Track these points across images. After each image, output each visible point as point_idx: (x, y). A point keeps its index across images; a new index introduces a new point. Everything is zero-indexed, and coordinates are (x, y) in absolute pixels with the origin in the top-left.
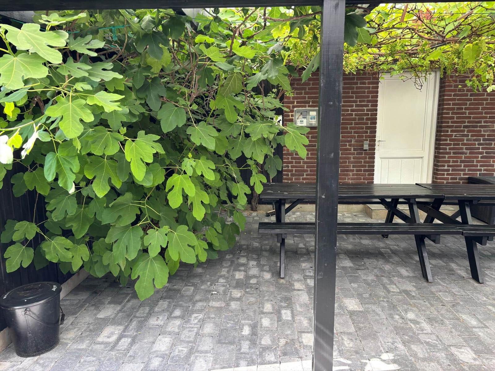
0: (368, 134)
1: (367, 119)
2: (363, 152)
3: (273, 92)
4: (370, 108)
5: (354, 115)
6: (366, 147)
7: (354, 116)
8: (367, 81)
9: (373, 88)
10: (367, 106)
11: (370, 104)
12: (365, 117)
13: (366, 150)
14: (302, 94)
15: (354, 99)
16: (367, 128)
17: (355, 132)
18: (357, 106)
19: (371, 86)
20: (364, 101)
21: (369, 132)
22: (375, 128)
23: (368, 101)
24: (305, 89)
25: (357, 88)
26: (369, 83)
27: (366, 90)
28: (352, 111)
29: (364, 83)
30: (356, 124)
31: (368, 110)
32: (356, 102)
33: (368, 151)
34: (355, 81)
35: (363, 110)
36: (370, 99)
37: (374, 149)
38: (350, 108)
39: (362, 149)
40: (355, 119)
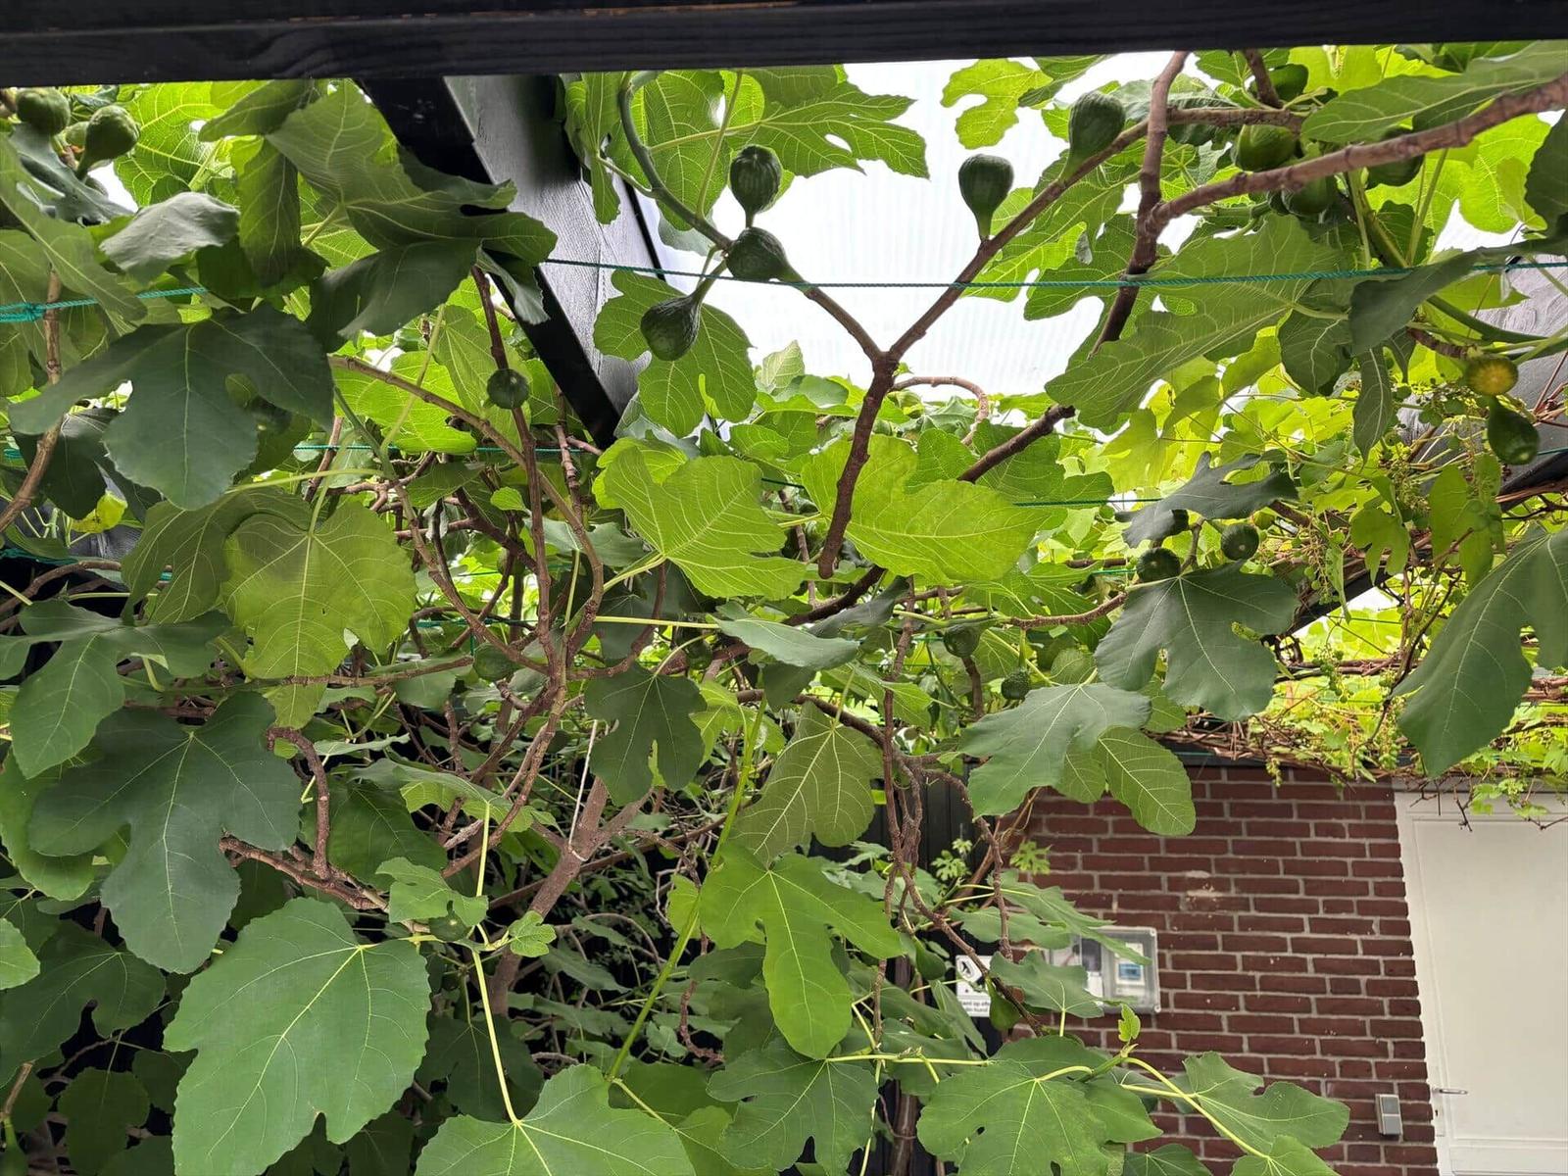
0: (1391, 1059)
1: (1374, 988)
2: (1382, 1145)
3: (955, 854)
4: (1378, 936)
5: (1310, 967)
6: (1391, 1121)
7: (1311, 973)
8: (1345, 822)
9: (1376, 850)
10: (1363, 927)
11: (1376, 919)
12: (1363, 979)
13: (1393, 1137)
14: (1073, 866)
15: (1302, 895)
16: (1380, 1029)
17: (1327, 1049)
18: (1317, 925)
19: (1366, 841)
20: (1347, 907)
21: (1390, 1047)
22: (1417, 1029)
23: (1366, 908)
24: (1086, 846)
25: (1307, 849)
26: (1356, 831)
27: (1350, 860)
28: (1300, 946)
29: (1336, 831)
30: (1325, 1007)
31: (1369, 948)
32: (1311, 908)
33: (1400, 1143)
34: (1295, 819)
35: (1351, 948)
36: (1371, 897)
37: (1429, 1134)
38: (1288, 936)
39: (1373, 1131)
40: (1317, 986)
